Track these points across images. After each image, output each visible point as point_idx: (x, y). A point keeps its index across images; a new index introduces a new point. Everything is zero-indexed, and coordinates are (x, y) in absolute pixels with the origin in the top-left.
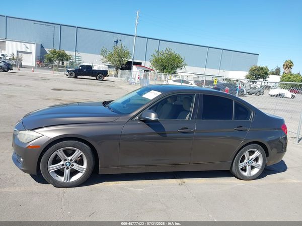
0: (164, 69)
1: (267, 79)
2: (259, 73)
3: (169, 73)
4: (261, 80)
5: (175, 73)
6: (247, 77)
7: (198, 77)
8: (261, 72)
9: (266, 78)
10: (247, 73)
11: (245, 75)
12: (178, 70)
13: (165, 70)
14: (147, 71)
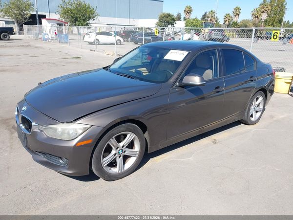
0: (75, 21)
1: (175, 25)
2: (167, 20)
3: (82, 25)
4: (170, 26)
5: (87, 24)
6: (158, 25)
7: (111, 28)
8: (169, 19)
9: (173, 25)
10: (157, 21)
11: (156, 23)
12: (91, 21)
13: (77, 22)
14: (60, 25)
